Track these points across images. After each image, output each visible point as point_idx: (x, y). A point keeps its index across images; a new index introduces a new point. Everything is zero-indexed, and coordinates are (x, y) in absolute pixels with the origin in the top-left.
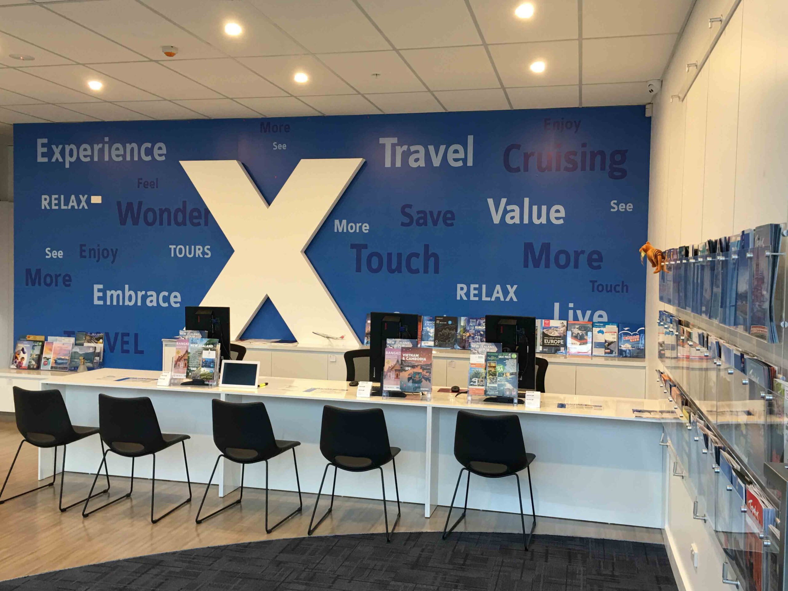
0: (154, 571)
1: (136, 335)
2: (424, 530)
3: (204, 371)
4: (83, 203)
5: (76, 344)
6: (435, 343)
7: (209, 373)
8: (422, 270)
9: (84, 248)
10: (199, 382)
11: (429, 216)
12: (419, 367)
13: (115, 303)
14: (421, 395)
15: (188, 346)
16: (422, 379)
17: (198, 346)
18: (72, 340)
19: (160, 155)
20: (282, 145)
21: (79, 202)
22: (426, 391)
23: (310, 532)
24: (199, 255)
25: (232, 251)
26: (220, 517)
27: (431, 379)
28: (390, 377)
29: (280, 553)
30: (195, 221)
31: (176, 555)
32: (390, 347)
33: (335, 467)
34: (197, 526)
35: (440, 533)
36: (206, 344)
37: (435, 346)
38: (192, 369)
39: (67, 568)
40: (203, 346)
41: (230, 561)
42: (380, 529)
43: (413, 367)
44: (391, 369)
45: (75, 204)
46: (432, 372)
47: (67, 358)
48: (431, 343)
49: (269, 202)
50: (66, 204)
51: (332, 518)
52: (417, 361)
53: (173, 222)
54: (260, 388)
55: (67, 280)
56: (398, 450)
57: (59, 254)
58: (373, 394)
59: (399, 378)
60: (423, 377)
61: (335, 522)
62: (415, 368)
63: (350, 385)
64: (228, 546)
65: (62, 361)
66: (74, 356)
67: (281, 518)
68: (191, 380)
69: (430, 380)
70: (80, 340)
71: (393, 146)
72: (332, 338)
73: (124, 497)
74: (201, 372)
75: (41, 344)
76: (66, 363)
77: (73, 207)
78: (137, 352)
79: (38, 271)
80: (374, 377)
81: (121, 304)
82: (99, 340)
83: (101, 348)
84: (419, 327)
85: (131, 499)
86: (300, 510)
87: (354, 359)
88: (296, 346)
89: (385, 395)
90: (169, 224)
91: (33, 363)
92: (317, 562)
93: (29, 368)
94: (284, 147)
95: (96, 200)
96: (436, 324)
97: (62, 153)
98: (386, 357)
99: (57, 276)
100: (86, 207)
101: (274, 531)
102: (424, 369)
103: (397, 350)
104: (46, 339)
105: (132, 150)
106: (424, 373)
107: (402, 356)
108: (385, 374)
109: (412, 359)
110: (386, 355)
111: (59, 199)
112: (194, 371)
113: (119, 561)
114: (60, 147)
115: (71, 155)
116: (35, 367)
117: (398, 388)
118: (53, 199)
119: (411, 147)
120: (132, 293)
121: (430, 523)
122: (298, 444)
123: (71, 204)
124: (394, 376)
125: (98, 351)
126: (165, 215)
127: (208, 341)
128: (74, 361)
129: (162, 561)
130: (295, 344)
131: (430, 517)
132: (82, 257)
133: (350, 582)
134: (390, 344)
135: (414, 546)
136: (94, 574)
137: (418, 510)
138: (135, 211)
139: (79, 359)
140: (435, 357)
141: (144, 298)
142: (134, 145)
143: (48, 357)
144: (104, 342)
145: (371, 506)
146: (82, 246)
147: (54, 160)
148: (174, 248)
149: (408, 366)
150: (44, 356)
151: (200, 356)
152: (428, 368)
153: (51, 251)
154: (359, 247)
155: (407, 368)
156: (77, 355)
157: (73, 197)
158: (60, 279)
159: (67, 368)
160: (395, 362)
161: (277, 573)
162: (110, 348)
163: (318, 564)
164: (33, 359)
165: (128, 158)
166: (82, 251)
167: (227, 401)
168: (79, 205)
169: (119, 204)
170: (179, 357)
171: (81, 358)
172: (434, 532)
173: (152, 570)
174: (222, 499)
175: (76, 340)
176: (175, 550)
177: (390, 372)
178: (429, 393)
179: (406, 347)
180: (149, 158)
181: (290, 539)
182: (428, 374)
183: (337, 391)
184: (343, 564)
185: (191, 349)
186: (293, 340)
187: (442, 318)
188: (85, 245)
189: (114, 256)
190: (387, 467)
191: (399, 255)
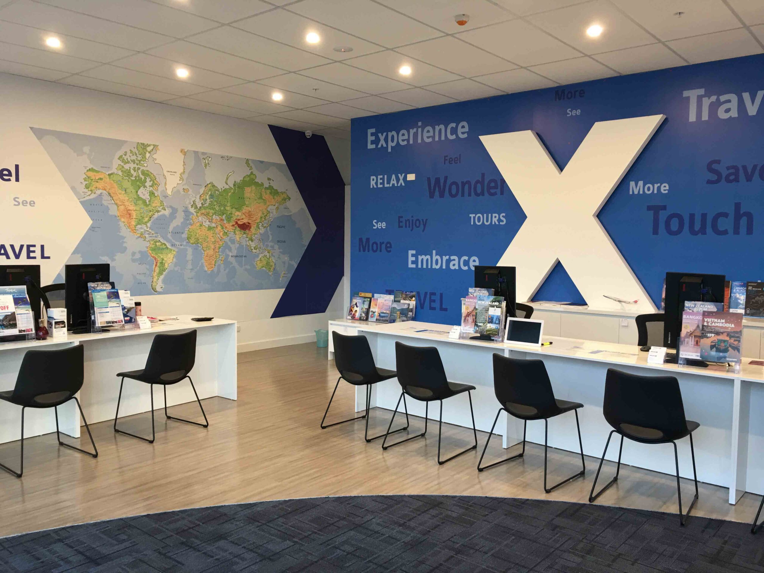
0: (433, 512)
1: (441, 295)
2: (728, 519)
3: (490, 327)
4: (401, 181)
5: (395, 301)
6: (746, 311)
7: (494, 329)
8: (731, 231)
9: (401, 220)
10: (486, 337)
11: (741, 172)
12: (725, 334)
13: (425, 266)
14: (727, 366)
15: (475, 303)
16: (728, 348)
17: (485, 303)
18: (392, 297)
19: (463, 133)
20: (576, 111)
21: (398, 180)
22: (732, 361)
23: (591, 499)
24: (495, 222)
25: (525, 217)
26: (503, 468)
27: (740, 348)
28: (688, 343)
29: (557, 516)
30: (492, 191)
31: (455, 499)
32: (688, 310)
33: (621, 436)
34: (478, 474)
35: (748, 525)
36: (493, 302)
37: (746, 314)
38: (479, 324)
39: (360, 495)
40: (490, 303)
41: (506, 515)
42: (673, 509)
43: (717, 333)
44: (690, 334)
45: (395, 182)
46: (741, 340)
47: (388, 312)
48: (742, 311)
49: (561, 167)
50: (388, 183)
51: (617, 488)
52: (722, 327)
53: (473, 193)
54: (544, 346)
55: (389, 247)
56: (697, 425)
57: (383, 225)
58: (667, 361)
59: (699, 346)
60: (730, 346)
61: (621, 493)
62: (720, 335)
63: (642, 350)
64: (506, 499)
65: (384, 315)
66: (393, 310)
67: (560, 479)
68: (479, 335)
69: (738, 350)
70: (398, 298)
71: (700, 98)
72: (624, 302)
73: (419, 436)
74: (487, 328)
75: (369, 300)
76: (387, 316)
77: (393, 184)
78: (442, 309)
79: (368, 240)
80: (669, 342)
81: (429, 267)
82: (412, 298)
83: (413, 305)
84: (726, 293)
85: (426, 439)
86: (582, 474)
87: (647, 324)
88: (587, 309)
89: (681, 362)
90: (470, 195)
91: (364, 315)
92: (598, 533)
93: (360, 319)
94: (578, 112)
95: (411, 177)
96: (747, 291)
97: (386, 140)
98: (684, 321)
99: (381, 244)
100: (403, 184)
101: (553, 491)
102: (731, 337)
103: (697, 313)
104: (373, 296)
105: (440, 131)
106: (732, 341)
107: (703, 321)
108: (682, 339)
109: (716, 324)
110: (683, 319)
111: (383, 179)
112: (481, 326)
113: (404, 496)
114: (385, 134)
115: (392, 141)
116: (365, 318)
117: (698, 356)
118: (379, 179)
119: (721, 97)
120: (438, 257)
121: (736, 510)
122: (581, 406)
123: (392, 182)
124: (693, 343)
125: (411, 307)
126: (467, 187)
127: (494, 299)
128: (393, 315)
129: (442, 503)
130: (585, 307)
131: (736, 503)
132: (400, 227)
133: (633, 565)
134: (688, 307)
135: (714, 536)
136: (380, 505)
137: (721, 494)
138: (442, 184)
139: (396, 313)
140: (745, 326)
141: (448, 261)
142: (442, 127)
143: (374, 310)
144: (416, 300)
145: (663, 481)
146: (400, 217)
147: (379, 146)
148: (474, 217)
149: (711, 332)
150: (371, 310)
151: (486, 312)
152: (736, 335)
153: (377, 223)
154: (656, 209)
155: (709, 335)
156: (395, 311)
157: (394, 176)
158: (383, 246)
159: (387, 320)
160: (694, 328)
161: (552, 538)
162: (420, 305)
163: (597, 536)
164: (363, 312)
165: (437, 139)
166: (400, 222)
167: (511, 357)
168: (398, 184)
169: (429, 179)
170: (468, 312)
171: (398, 312)
172: (741, 523)
173: (431, 510)
174: (505, 450)
175: (395, 297)
176: (455, 495)
177: (688, 338)
178: (738, 364)
179: (709, 310)
180: (454, 137)
181: (570, 503)
182: (736, 343)
183: (625, 355)
184: (627, 542)
185: (479, 305)
186: (583, 303)
187: (755, 284)
188: (402, 217)
189: (425, 225)
190: (683, 443)
191: (704, 216)
